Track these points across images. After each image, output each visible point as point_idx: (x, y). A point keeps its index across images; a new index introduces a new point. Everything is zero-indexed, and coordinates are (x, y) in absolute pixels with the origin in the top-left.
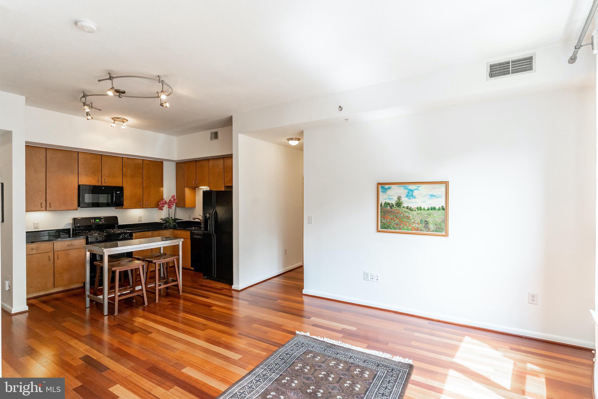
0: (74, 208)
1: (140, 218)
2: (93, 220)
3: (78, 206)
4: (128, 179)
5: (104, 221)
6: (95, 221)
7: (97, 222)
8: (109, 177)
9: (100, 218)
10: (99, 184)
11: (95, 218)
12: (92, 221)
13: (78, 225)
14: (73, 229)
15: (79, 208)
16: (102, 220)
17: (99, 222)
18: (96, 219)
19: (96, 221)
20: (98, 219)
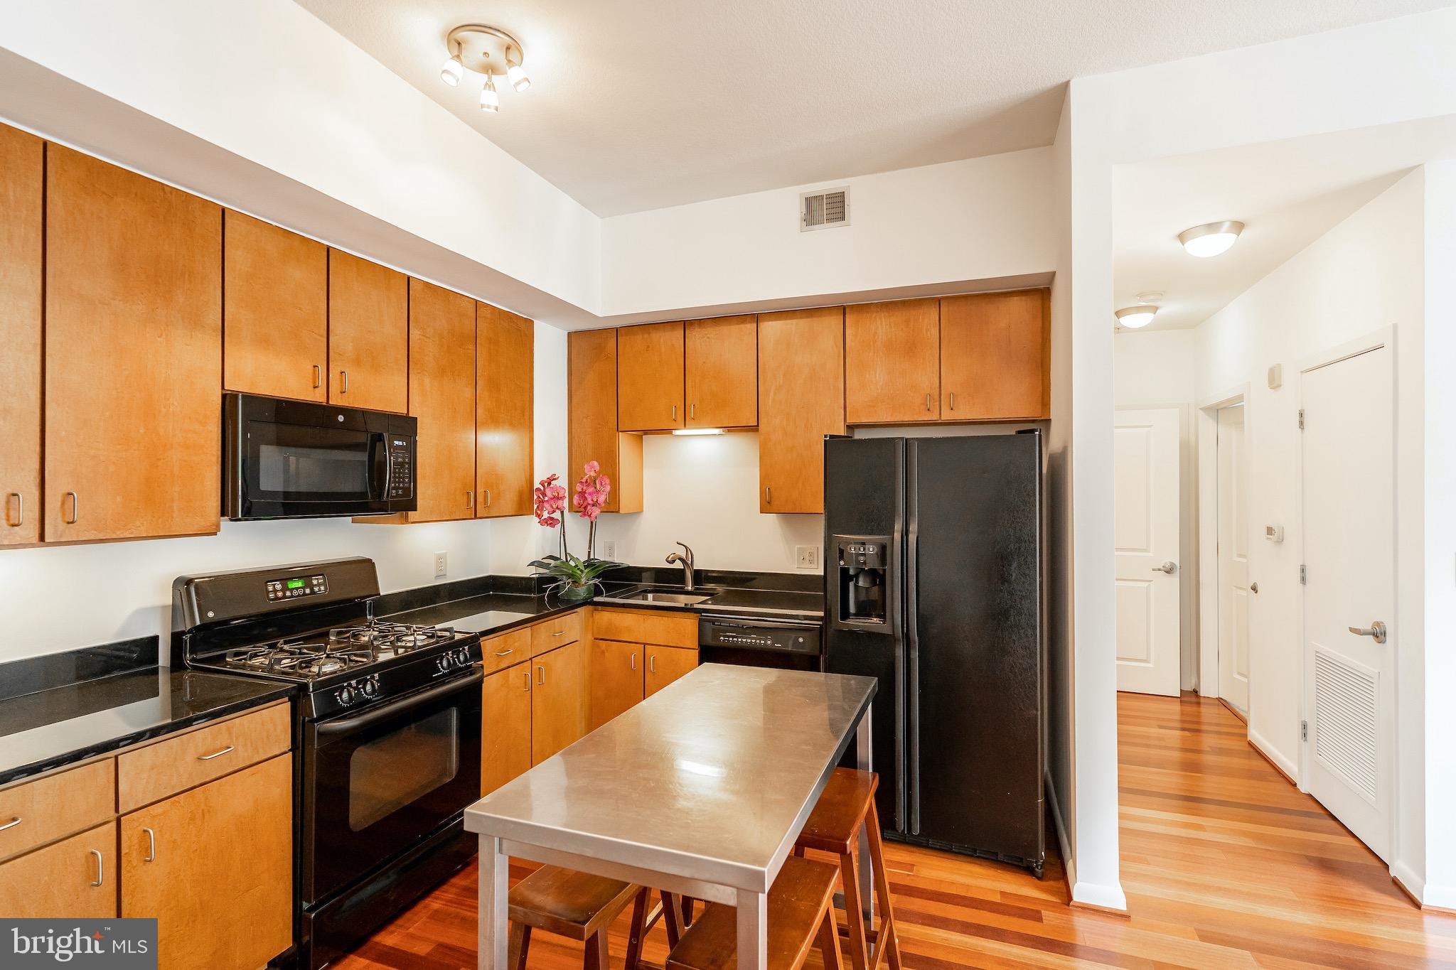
0: (201, 523)
1: (441, 559)
2: (279, 587)
3: (223, 514)
4: (427, 381)
5: (324, 584)
6: (285, 589)
7: (295, 593)
8: (357, 362)
9: (306, 574)
10: (318, 397)
11: (284, 575)
12: (275, 591)
13: (211, 614)
14: (176, 638)
15: (225, 523)
16: (315, 582)
17: (301, 592)
18: (291, 579)
19: (292, 590)
20: (300, 578)
